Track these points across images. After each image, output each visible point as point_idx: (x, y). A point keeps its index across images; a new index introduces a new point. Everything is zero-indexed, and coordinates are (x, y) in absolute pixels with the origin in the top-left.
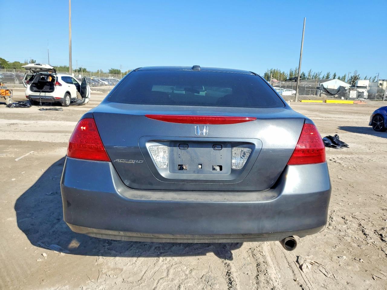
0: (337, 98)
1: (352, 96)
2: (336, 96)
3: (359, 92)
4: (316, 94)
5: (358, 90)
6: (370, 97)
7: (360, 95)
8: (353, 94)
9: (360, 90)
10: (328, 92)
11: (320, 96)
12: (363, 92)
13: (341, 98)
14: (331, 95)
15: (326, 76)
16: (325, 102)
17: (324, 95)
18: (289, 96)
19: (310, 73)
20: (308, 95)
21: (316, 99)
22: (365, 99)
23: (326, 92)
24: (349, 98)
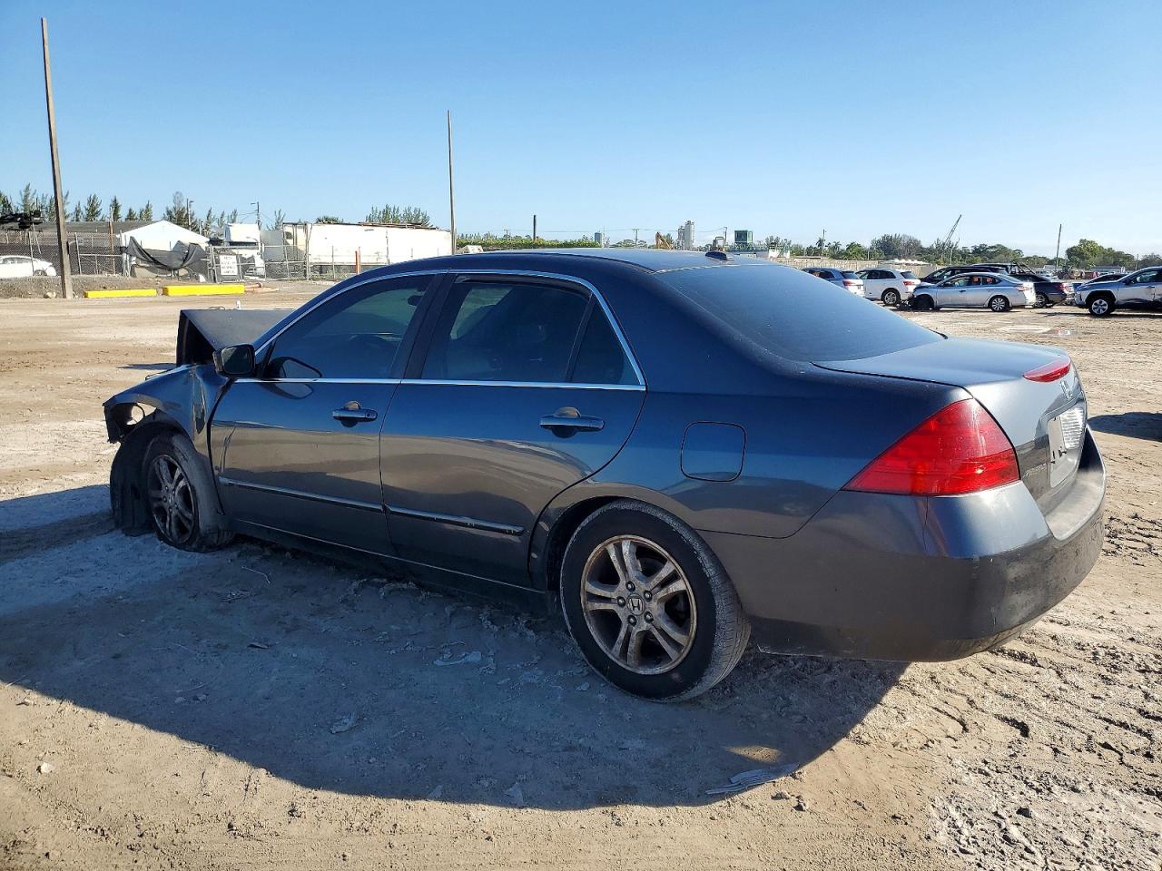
0: (184, 278)
1: (226, 270)
2: (182, 272)
3: (243, 260)
4: (120, 269)
5: (241, 252)
6: (273, 272)
7: (246, 267)
8: (228, 264)
9: (246, 253)
10: (156, 262)
11: (133, 274)
12: (252, 259)
13: (197, 278)
14: (165, 271)
15: (88, 207)
16: (165, 292)
17: (145, 273)
18: (25, 279)
19: (26, 196)
20: (92, 273)
21: (123, 287)
22: (262, 277)
23: (149, 262)
24: (219, 275)
